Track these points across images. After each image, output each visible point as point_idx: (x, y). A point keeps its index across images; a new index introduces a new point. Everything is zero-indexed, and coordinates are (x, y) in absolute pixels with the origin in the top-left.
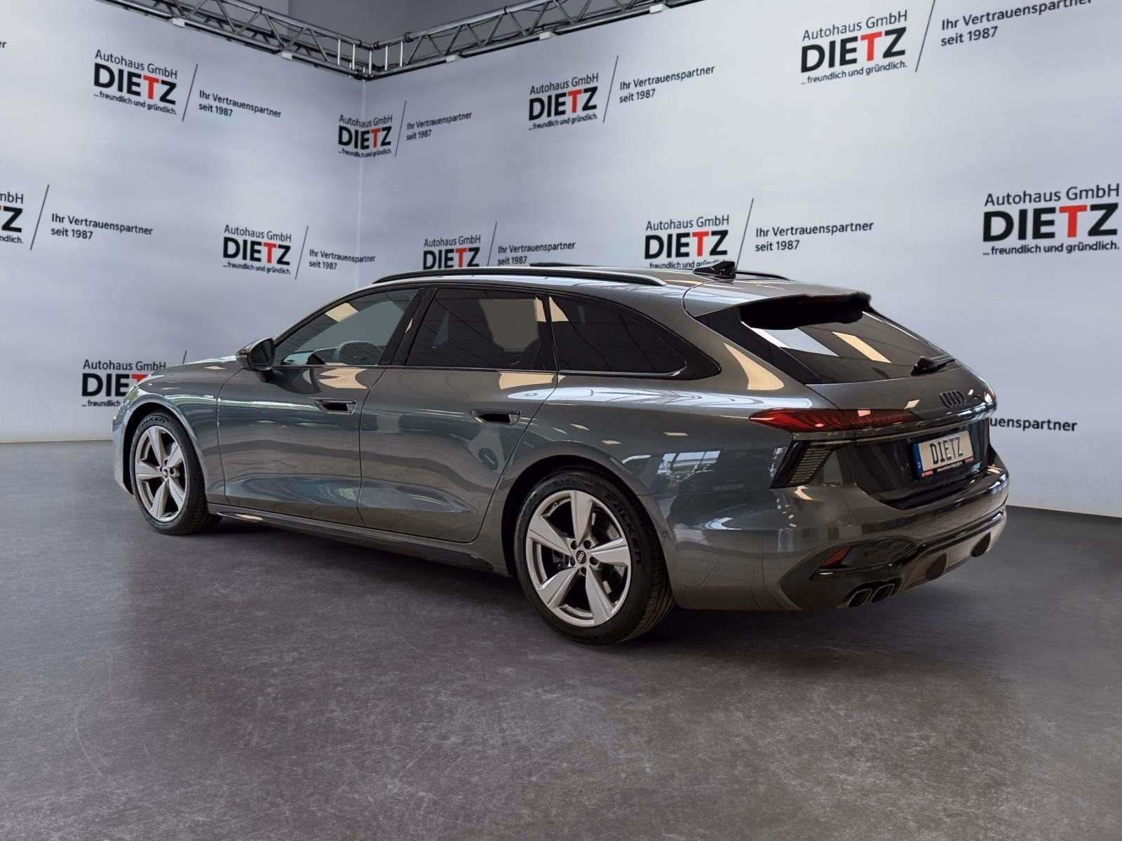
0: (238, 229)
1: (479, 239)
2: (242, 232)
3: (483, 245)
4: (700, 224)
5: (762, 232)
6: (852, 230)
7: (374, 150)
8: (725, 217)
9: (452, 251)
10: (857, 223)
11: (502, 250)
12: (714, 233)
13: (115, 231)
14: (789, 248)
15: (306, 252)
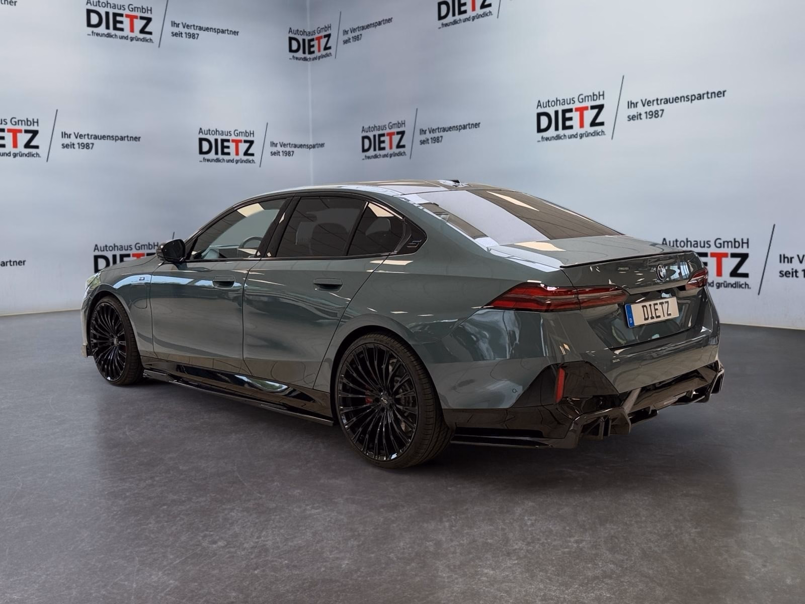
0: (209, 130)
1: (404, 124)
2: (213, 133)
3: (408, 129)
4: (581, 100)
5: (632, 105)
6: (708, 98)
7: (319, 54)
8: (601, 93)
9: (383, 135)
10: (712, 91)
11: (423, 132)
12: (593, 107)
13: (111, 141)
14: (655, 117)
15: (268, 144)
